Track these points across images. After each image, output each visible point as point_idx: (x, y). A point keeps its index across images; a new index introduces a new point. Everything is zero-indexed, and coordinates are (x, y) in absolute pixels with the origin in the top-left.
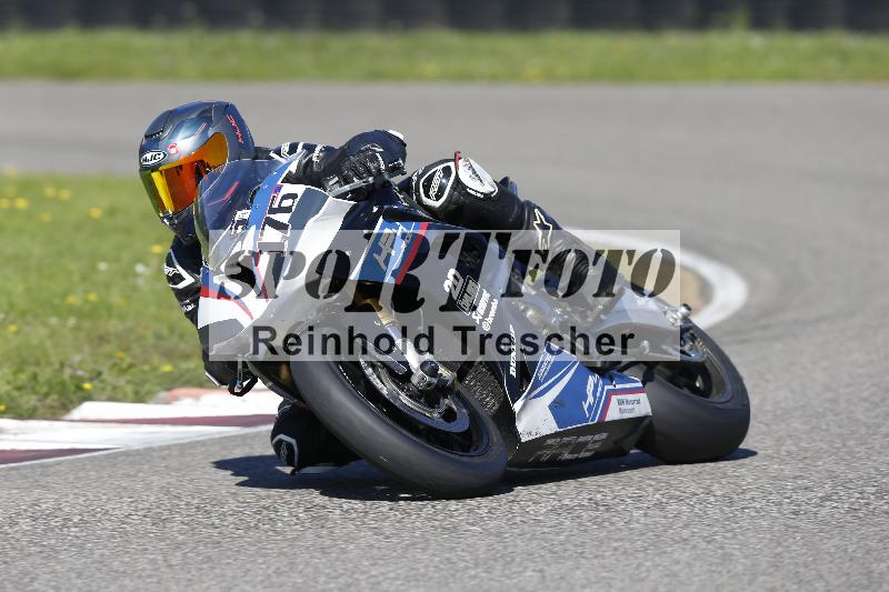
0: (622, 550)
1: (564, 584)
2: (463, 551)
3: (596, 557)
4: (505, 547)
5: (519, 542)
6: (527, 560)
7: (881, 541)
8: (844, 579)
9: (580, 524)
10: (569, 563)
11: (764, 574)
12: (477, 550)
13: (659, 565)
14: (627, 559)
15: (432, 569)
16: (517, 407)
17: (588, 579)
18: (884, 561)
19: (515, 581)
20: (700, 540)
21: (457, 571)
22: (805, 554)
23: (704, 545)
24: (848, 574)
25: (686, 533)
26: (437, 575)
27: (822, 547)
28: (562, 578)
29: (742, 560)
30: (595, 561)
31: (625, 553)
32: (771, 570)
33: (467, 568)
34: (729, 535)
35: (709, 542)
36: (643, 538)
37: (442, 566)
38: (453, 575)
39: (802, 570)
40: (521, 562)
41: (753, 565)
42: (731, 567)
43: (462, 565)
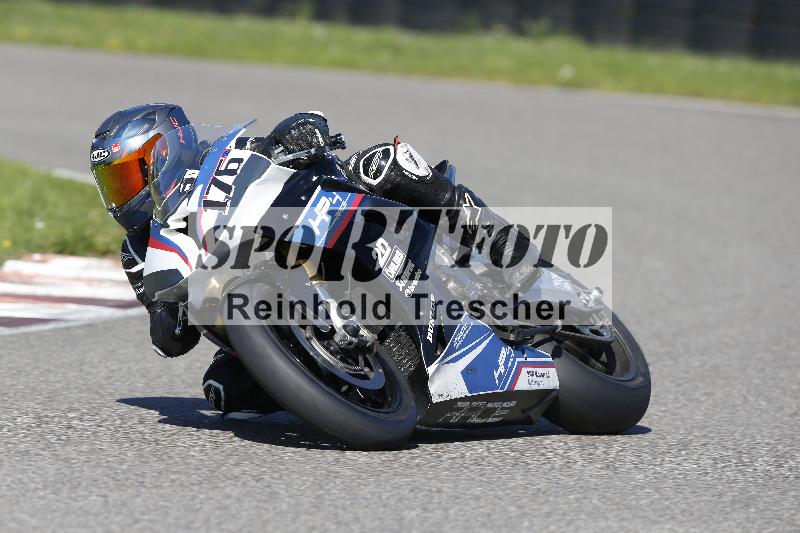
0: (178, 482)
1: (125, 510)
2: (34, 473)
3: (155, 487)
4: (73, 472)
5: (85, 468)
6: (93, 485)
7: (412, 491)
8: (377, 523)
9: (142, 456)
10: (130, 491)
11: (305, 513)
12: (47, 473)
13: (211, 498)
14: (183, 491)
15: (5, 488)
16: (431, 370)
17: (147, 506)
18: (414, 509)
19: (81, 504)
20: (250, 478)
21: (27, 491)
22: (344, 498)
23: (254, 483)
24: (381, 519)
25: (237, 471)
26: (9, 494)
27: (361, 492)
28: (124, 504)
29: (287, 499)
30: (154, 491)
31: (181, 485)
32: (313, 510)
33: (36, 489)
34: (276, 475)
35: (258, 481)
36: (199, 472)
37: (13, 486)
38: (24, 495)
39: (341, 512)
40: (87, 487)
41: (297, 504)
42: (277, 505)
43: (33, 486)
